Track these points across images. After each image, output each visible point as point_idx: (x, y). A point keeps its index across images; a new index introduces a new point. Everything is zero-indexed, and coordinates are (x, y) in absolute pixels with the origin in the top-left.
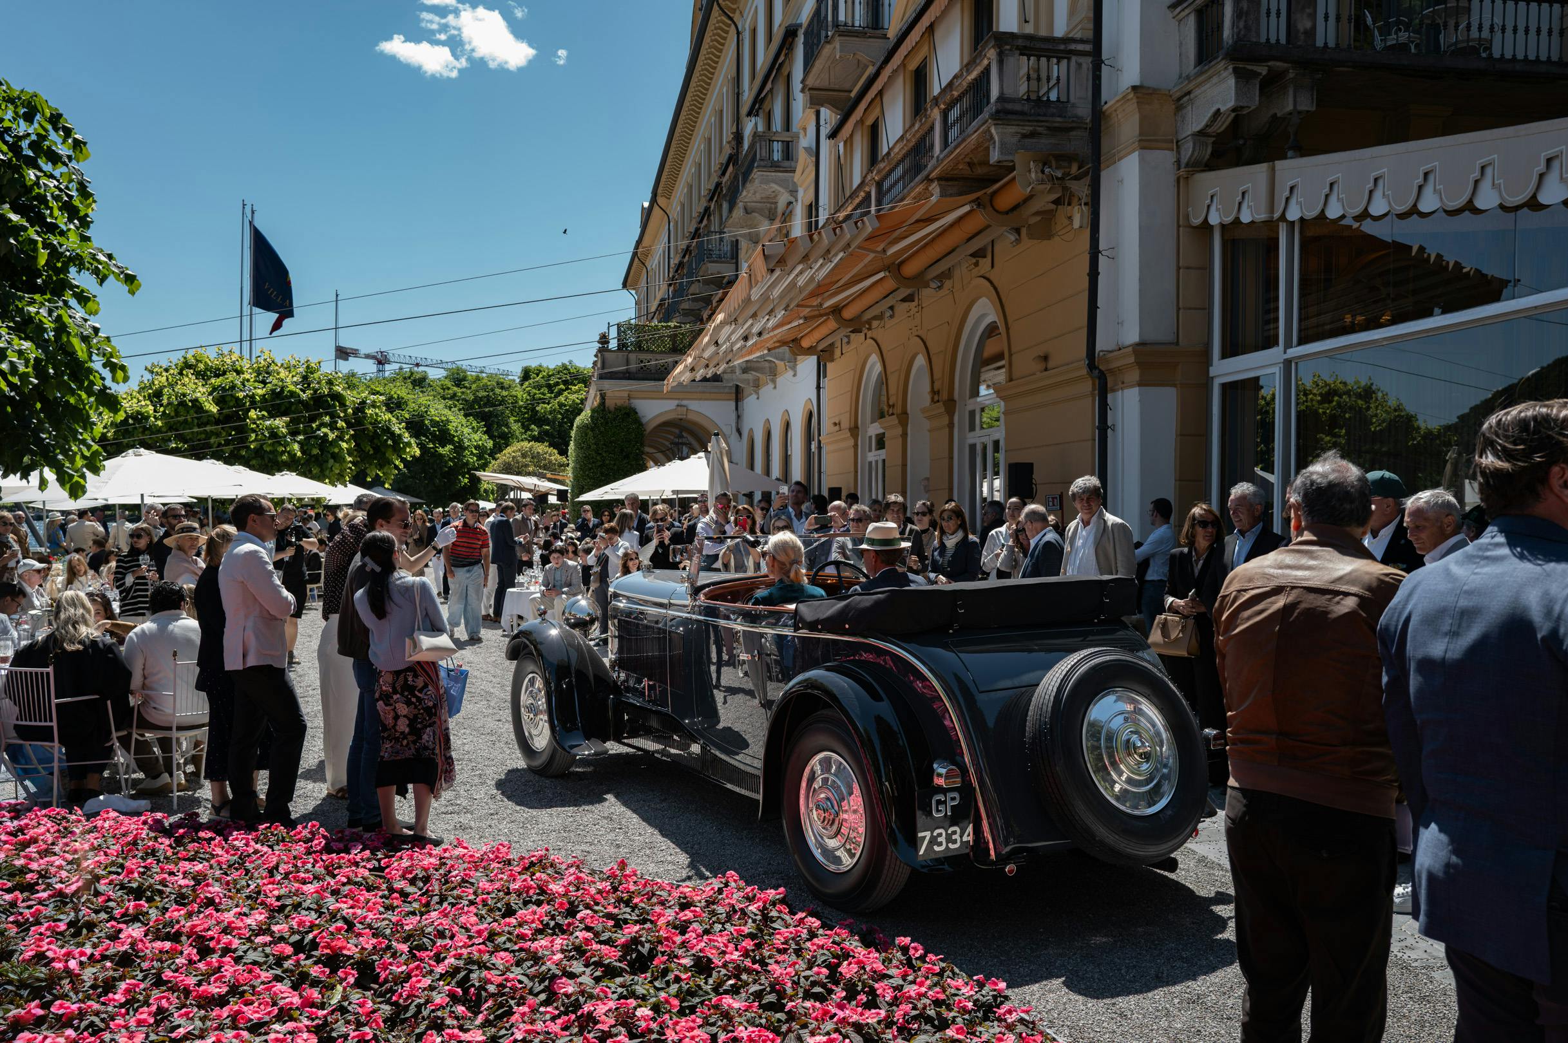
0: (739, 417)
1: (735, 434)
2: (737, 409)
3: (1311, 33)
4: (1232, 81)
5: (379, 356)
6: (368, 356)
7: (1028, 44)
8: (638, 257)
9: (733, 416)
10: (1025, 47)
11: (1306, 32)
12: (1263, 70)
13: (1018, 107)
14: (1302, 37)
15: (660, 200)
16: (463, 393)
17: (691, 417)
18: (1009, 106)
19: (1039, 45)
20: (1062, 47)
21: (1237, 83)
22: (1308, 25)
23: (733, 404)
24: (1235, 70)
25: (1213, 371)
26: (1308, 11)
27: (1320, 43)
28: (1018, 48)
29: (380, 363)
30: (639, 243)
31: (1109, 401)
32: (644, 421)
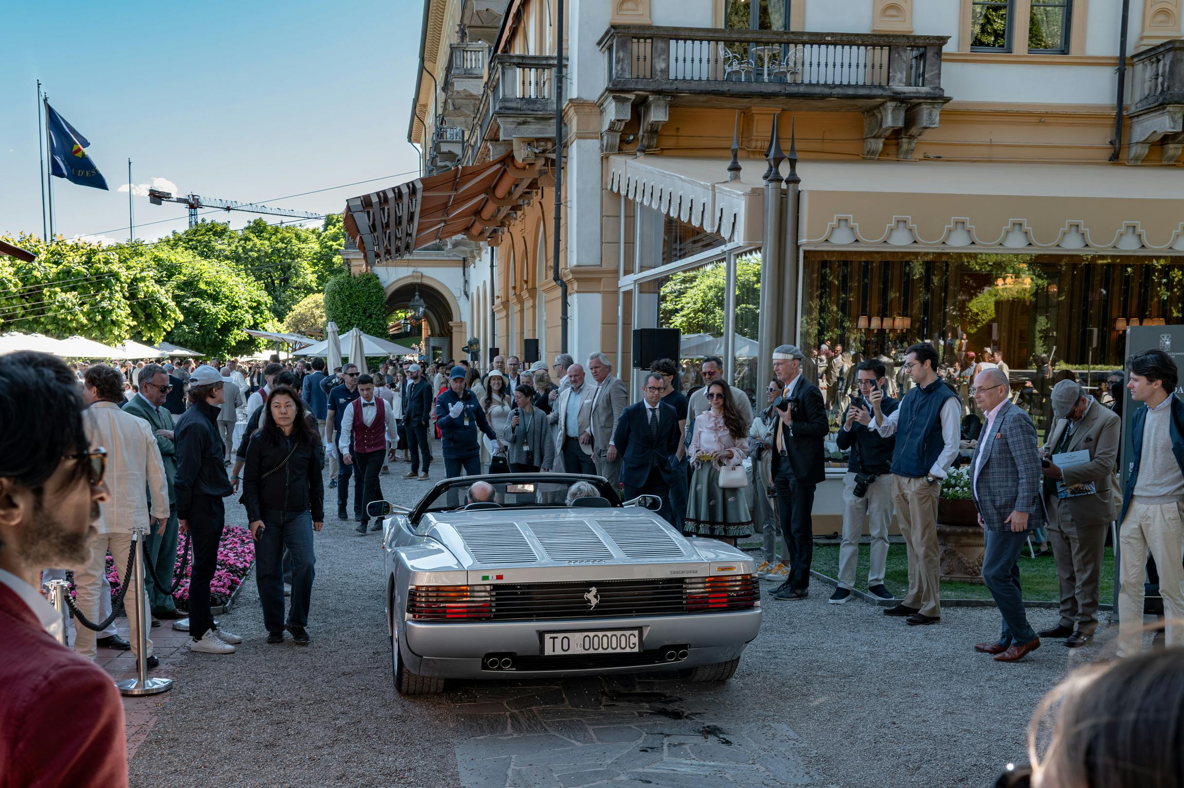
0: (466, 282)
1: (463, 297)
2: (464, 274)
3: (666, 71)
4: (614, 104)
5: (191, 201)
6: (179, 200)
7: (520, 61)
8: (417, 114)
9: (462, 280)
10: (519, 64)
11: (662, 71)
12: (632, 97)
13: (514, 105)
14: (659, 74)
15: (428, 65)
16: (262, 244)
17: (426, 281)
18: (508, 105)
19: (528, 62)
20: (545, 62)
21: (616, 105)
22: (663, 65)
23: (461, 269)
24: (614, 97)
25: (620, 284)
26: (663, 57)
27: (672, 76)
28: (514, 64)
29: (192, 207)
30: (416, 100)
31: (569, 301)
32: (385, 285)
